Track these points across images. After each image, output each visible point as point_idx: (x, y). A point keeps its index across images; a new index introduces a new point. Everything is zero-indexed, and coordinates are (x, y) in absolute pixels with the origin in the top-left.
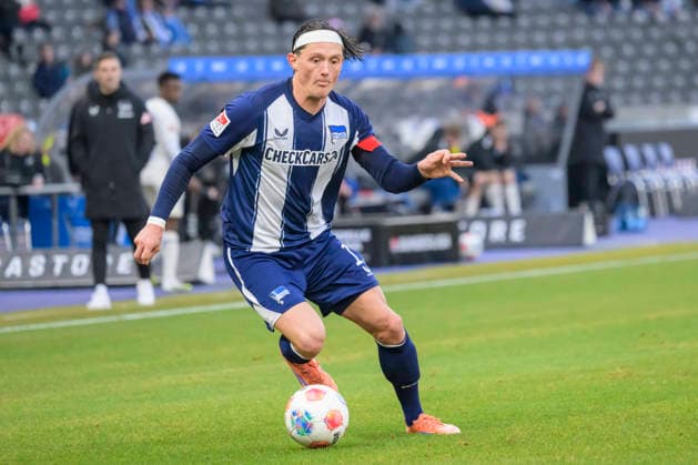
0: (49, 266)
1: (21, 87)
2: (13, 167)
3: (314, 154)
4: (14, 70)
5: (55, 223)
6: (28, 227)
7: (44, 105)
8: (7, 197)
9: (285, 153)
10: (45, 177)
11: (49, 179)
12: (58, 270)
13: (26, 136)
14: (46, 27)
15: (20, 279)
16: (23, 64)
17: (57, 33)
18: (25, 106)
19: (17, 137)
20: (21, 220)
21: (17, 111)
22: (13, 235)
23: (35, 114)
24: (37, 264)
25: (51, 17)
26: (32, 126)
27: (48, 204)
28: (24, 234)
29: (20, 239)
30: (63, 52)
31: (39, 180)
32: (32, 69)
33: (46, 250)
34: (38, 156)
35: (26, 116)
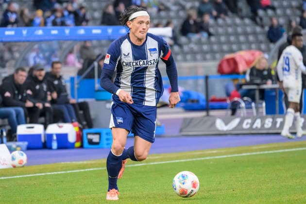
0: (274, 123)
1: (262, 38)
2: (257, 75)
3: (144, 61)
4: (258, 29)
5: (277, 102)
6: (264, 104)
7: (272, 46)
8: (254, 90)
9: (130, 62)
10: (273, 81)
11: (274, 82)
12: (278, 125)
13: (264, 61)
14: (273, 8)
15: (260, 129)
16: (262, 26)
17: (279, 12)
18: (263, 46)
19: (259, 61)
20: (261, 101)
21: (260, 49)
22: (257, 108)
23: (268, 51)
24: (268, 122)
25: (276, 4)
26: (266, 56)
27: (274, 94)
28: (262, 107)
29: (260, 110)
30: (282, 21)
31: (269, 82)
32: (267, 29)
33: (273, 116)
34: (269, 70)
35: (264, 52)
